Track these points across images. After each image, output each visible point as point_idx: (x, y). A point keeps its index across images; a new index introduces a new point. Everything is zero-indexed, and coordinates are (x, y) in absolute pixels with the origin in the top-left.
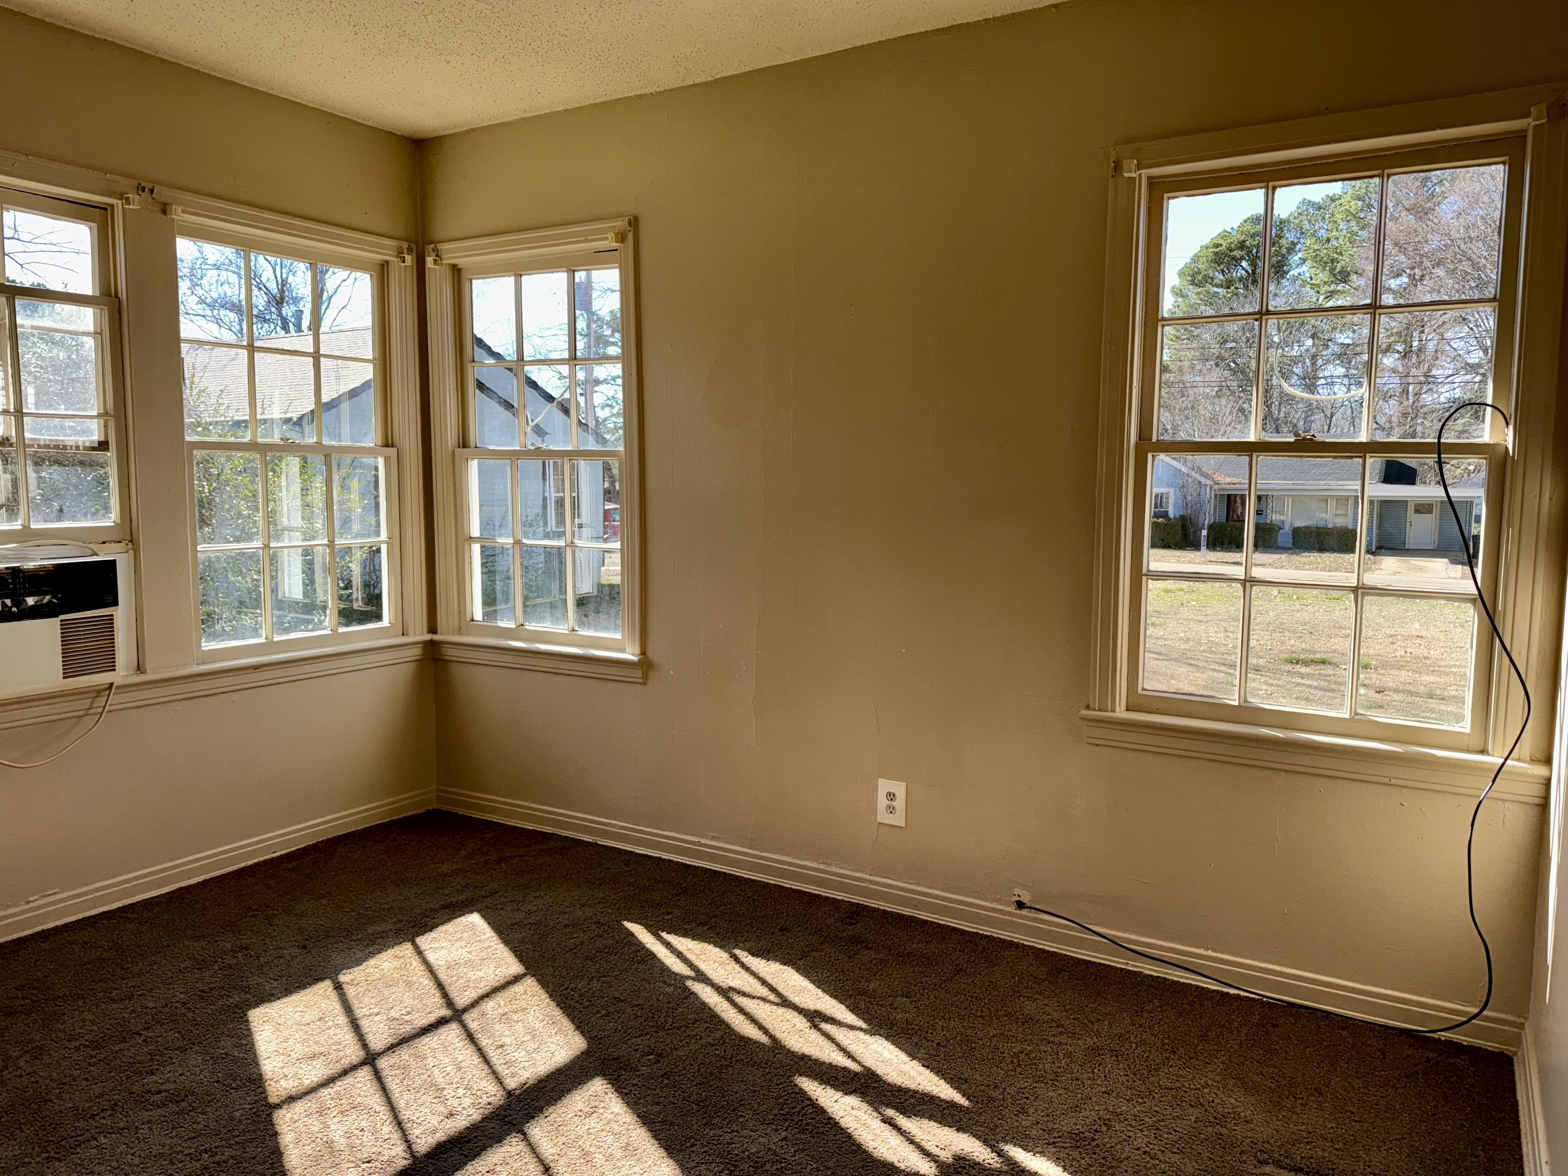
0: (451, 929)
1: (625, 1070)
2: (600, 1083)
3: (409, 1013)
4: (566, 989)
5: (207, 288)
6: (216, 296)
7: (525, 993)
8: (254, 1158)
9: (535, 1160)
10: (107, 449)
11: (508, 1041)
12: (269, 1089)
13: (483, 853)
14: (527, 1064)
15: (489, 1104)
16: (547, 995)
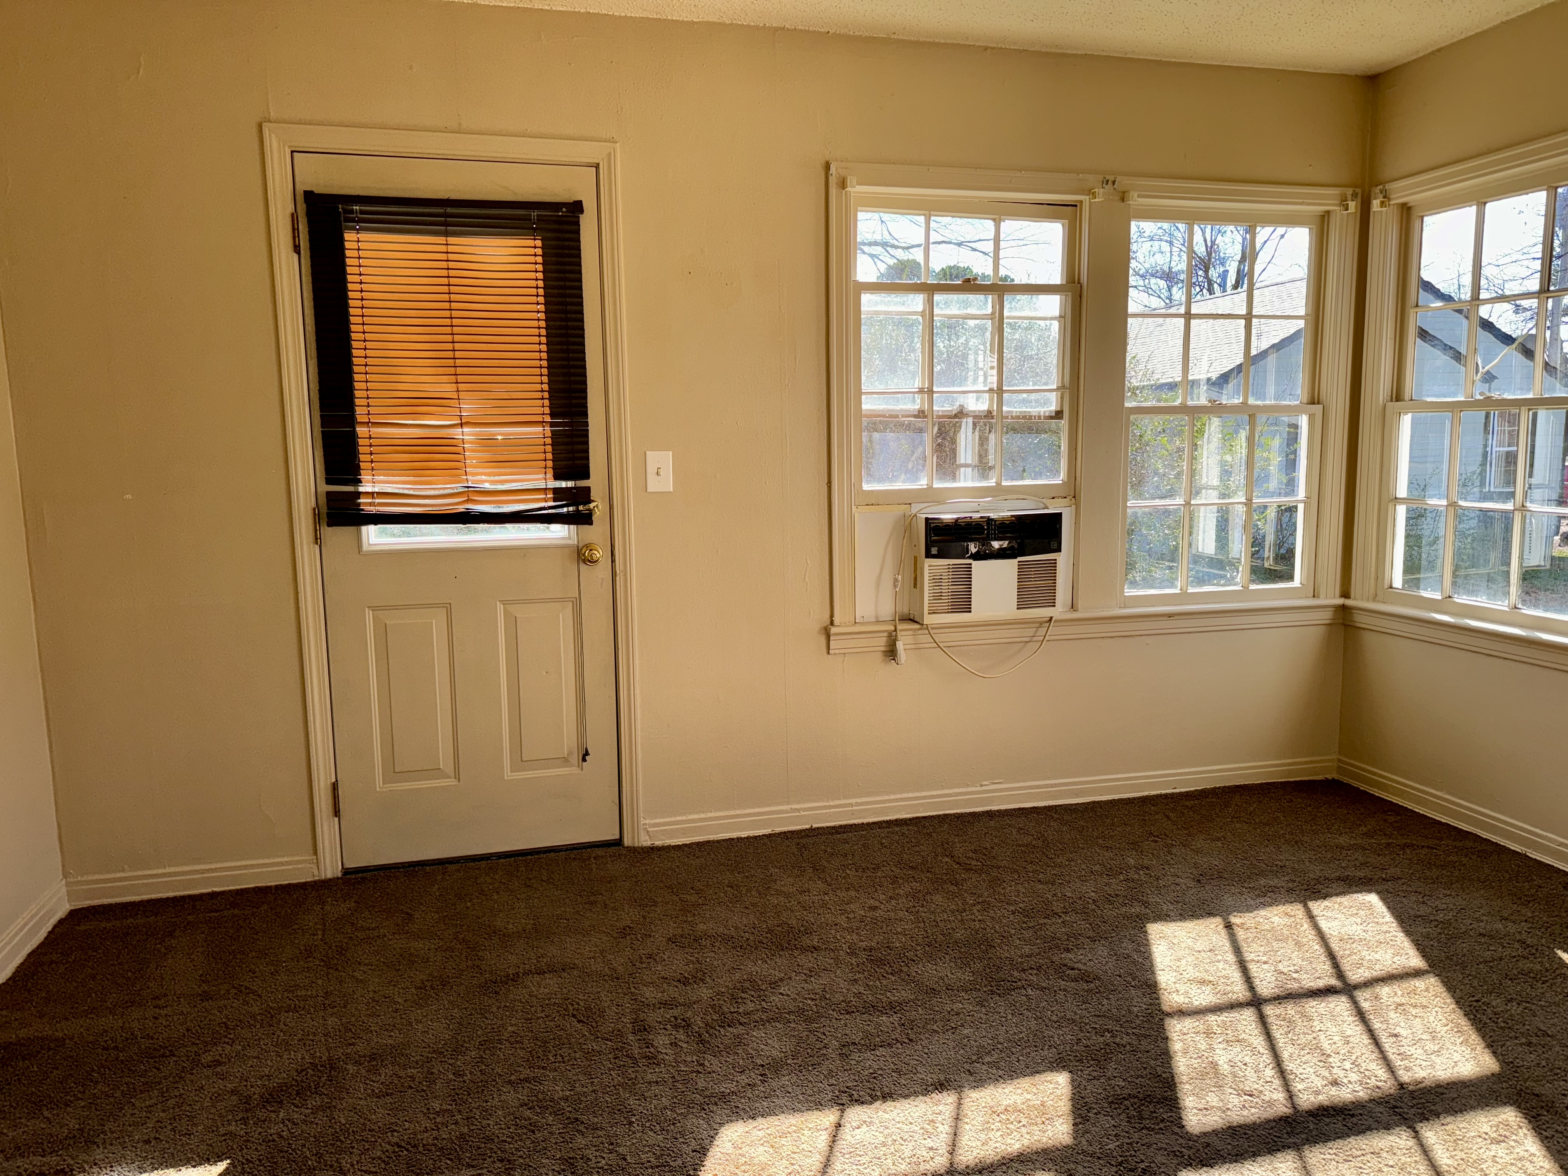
0: (1346, 903)
1: (1548, 1111)
2: (1513, 1114)
3: (1297, 972)
4: (1477, 1001)
5: (1141, 259)
6: (1147, 265)
7: (1427, 990)
8: (1147, 1052)
9: (1427, 1162)
10: (1061, 418)
11: (1403, 1032)
12: (1163, 997)
13: (1385, 835)
14: (1424, 1063)
15: (1378, 1087)
16: (1453, 1000)
